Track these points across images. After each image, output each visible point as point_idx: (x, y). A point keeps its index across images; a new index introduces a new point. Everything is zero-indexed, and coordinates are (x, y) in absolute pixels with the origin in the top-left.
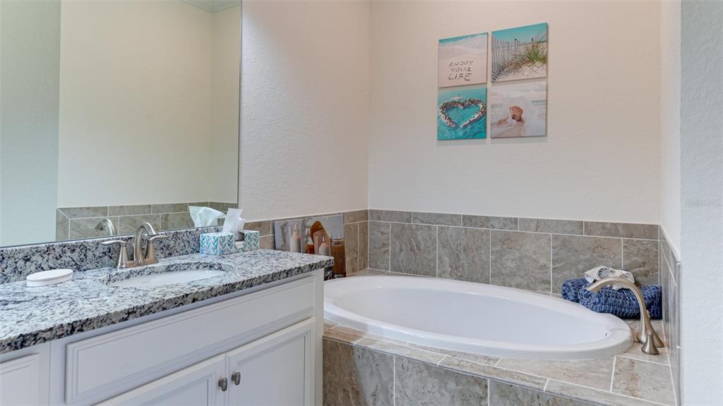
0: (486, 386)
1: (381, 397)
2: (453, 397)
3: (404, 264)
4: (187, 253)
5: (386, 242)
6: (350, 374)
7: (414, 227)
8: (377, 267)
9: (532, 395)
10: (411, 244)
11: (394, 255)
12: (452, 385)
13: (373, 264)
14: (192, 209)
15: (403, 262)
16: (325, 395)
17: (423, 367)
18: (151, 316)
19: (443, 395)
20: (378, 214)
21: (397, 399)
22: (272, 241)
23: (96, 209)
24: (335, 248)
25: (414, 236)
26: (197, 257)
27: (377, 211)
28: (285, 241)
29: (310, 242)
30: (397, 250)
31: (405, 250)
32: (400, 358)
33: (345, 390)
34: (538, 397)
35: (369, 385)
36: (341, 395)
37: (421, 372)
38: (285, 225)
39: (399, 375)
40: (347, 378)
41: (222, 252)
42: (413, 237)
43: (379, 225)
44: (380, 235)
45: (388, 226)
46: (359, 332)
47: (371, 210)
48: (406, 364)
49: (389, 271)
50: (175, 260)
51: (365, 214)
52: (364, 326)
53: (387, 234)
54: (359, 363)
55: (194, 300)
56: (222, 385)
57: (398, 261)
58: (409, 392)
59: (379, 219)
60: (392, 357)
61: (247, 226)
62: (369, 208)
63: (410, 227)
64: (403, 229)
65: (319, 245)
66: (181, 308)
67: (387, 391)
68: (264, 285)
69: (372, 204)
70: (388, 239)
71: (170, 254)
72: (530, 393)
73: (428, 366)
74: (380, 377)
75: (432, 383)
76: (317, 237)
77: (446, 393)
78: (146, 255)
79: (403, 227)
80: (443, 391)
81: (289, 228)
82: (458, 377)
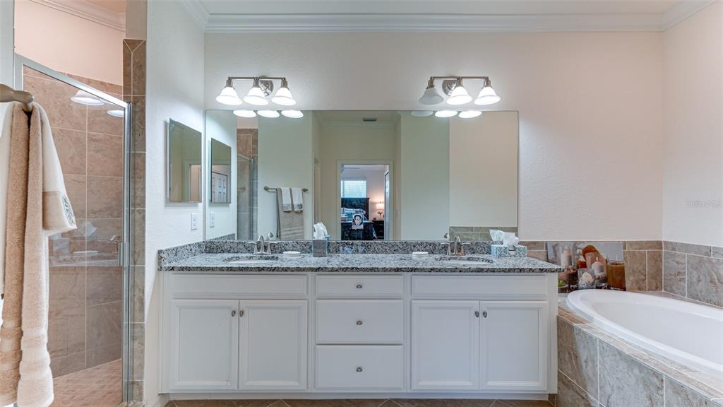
0: (662, 381)
1: (590, 364)
2: (638, 380)
3: (703, 294)
4: (483, 253)
5: (683, 271)
6: (572, 344)
7: (714, 261)
8: (672, 291)
9: (701, 400)
10: (711, 276)
11: (691, 284)
12: (636, 371)
13: (668, 288)
14: (491, 231)
15: (701, 292)
16: (559, 353)
17: (616, 353)
18: (440, 273)
19: (630, 376)
20: (674, 246)
21: (600, 368)
22: (545, 254)
23: (467, 228)
24: (611, 267)
25: (715, 270)
26: (486, 256)
27: (671, 243)
28: (556, 256)
29: (582, 259)
30: (695, 280)
31: (704, 281)
32: (601, 342)
33: (569, 353)
34: (706, 403)
35: (583, 355)
36: (567, 356)
37: (615, 355)
38: (556, 245)
39: (601, 354)
40: (571, 346)
41: (500, 255)
42: (713, 270)
43: (673, 255)
44: (676, 264)
45: (684, 257)
46: (584, 320)
47: (665, 242)
48: (605, 347)
49: (686, 297)
50: (475, 256)
51: (659, 244)
52: (592, 319)
53: (683, 264)
54: (577, 338)
55: (460, 271)
56: (477, 314)
57: (695, 289)
58: (607, 367)
59: (674, 249)
60: (596, 340)
61: (520, 243)
62: (663, 239)
63: (710, 261)
64: (700, 261)
65: (592, 262)
66: (453, 273)
67: (593, 362)
68: (503, 273)
69: (666, 235)
70: (684, 269)
71: (474, 253)
72: (699, 398)
73: (620, 353)
74: (589, 351)
75: (622, 365)
76: (590, 257)
77: (632, 375)
78: (460, 251)
79: (701, 260)
80: (630, 373)
81: (561, 248)
82: (641, 367)
